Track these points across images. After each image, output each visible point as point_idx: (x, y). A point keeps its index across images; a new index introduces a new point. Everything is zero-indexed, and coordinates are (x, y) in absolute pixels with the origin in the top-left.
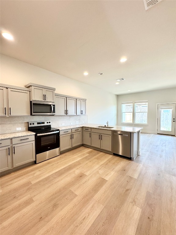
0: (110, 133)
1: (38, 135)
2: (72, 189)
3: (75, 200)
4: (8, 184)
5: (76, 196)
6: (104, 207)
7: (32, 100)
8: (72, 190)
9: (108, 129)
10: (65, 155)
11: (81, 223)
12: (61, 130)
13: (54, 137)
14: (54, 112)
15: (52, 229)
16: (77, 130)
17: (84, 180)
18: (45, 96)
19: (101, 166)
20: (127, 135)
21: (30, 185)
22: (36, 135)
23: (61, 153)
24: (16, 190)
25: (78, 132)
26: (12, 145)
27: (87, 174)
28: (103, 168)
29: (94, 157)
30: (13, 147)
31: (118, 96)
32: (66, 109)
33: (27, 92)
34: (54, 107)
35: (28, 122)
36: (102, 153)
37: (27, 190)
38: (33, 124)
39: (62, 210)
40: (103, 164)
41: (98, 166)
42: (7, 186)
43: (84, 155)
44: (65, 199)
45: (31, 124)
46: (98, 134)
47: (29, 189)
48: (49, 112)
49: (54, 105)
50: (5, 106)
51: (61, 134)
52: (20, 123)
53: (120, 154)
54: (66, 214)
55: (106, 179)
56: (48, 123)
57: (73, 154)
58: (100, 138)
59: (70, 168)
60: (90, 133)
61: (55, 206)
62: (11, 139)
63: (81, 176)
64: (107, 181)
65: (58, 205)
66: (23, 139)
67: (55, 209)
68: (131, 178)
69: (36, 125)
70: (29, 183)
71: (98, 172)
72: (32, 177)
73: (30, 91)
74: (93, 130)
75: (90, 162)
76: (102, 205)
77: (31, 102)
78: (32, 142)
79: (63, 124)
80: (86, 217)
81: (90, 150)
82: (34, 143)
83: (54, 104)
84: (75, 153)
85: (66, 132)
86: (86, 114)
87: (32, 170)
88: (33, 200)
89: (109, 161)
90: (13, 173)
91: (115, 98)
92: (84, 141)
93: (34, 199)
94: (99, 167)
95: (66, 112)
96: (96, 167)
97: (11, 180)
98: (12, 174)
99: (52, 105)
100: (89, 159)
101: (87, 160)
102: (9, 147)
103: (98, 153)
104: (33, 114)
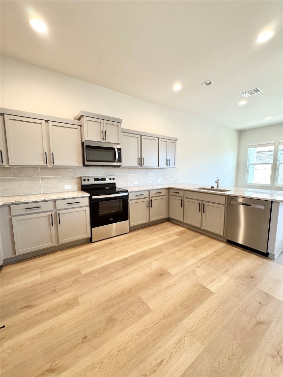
0: (223, 200)
1: (94, 197)
2: (144, 295)
3: (147, 318)
4: (50, 267)
5: (149, 310)
6: (203, 348)
7: (84, 141)
8: (142, 297)
9: (219, 192)
10: (138, 234)
11: (155, 371)
12: (131, 191)
13: (120, 202)
14: (120, 160)
15: (100, 365)
16: (158, 192)
17: (166, 283)
18: (104, 134)
19: (200, 260)
20: (263, 207)
21: (79, 276)
22: (90, 198)
23: (132, 229)
24: (58, 279)
25: (161, 197)
26: (56, 210)
27: (173, 271)
28: (204, 265)
29: (189, 243)
30: (58, 214)
31: (241, 133)
32: (140, 157)
33: (76, 127)
34: (120, 152)
35: (81, 178)
36: (203, 237)
37: (73, 283)
38: (88, 180)
39: (121, 331)
40: (205, 258)
41: (194, 260)
42: (48, 270)
43: (171, 237)
44: (129, 313)
45: (84, 180)
46: (198, 202)
47: (75, 281)
48: (112, 160)
49: (119, 150)
50: (46, 150)
51: (131, 197)
52: (69, 179)
53: (240, 241)
54: (128, 342)
55: (210, 289)
56: (110, 179)
57: (151, 233)
58: (202, 208)
59: (142, 257)
60: (183, 199)
61: (111, 321)
62: (55, 201)
63: (162, 274)
64: (212, 293)
65: (115, 320)
66: (72, 203)
67: (110, 326)
68: (268, 297)
69: (92, 182)
70: (77, 272)
71: (194, 272)
72: (82, 262)
73: (81, 126)
74: (187, 195)
75: (180, 250)
76: (198, 344)
77: (83, 143)
78: (84, 209)
79: (136, 183)
80: (165, 361)
81: (181, 229)
82: (88, 209)
83: (119, 146)
84: (154, 232)
85: (139, 195)
86: (177, 166)
87: (85, 252)
88: (78, 303)
89: (219, 254)
90: (59, 252)
91: (234, 137)
92: (171, 213)
93: (81, 300)
94: (196, 263)
95: (141, 161)
96: (191, 261)
97: (55, 263)
98: (57, 253)
99: (116, 150)
100: (178, 245)
101: (174, 247)
102: (52, 213)
103: (196, 237)
104: (87, 163)
